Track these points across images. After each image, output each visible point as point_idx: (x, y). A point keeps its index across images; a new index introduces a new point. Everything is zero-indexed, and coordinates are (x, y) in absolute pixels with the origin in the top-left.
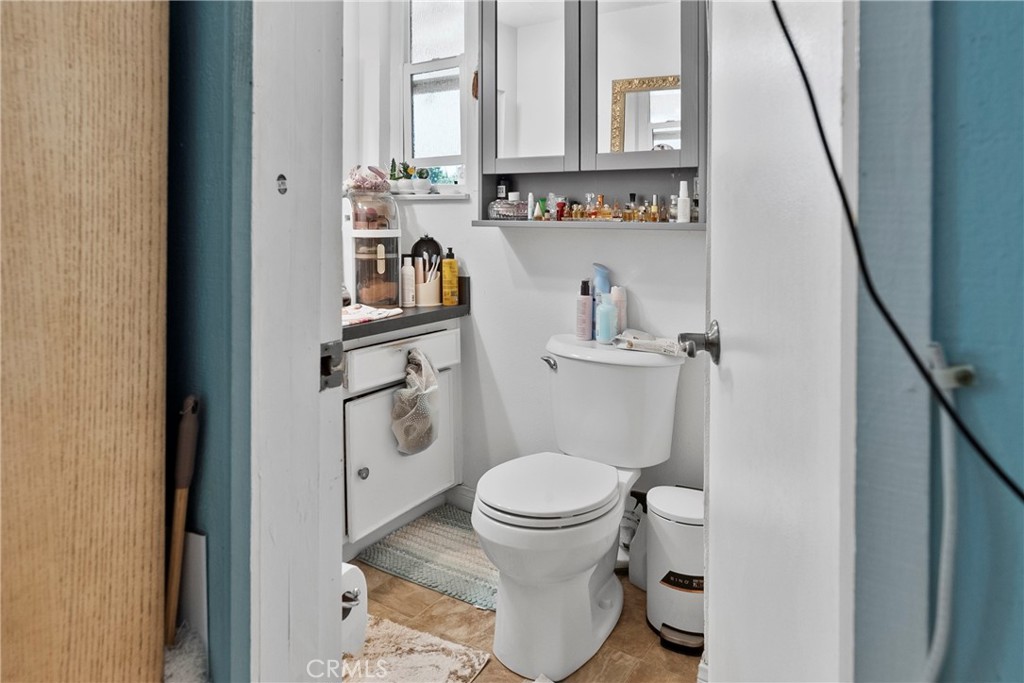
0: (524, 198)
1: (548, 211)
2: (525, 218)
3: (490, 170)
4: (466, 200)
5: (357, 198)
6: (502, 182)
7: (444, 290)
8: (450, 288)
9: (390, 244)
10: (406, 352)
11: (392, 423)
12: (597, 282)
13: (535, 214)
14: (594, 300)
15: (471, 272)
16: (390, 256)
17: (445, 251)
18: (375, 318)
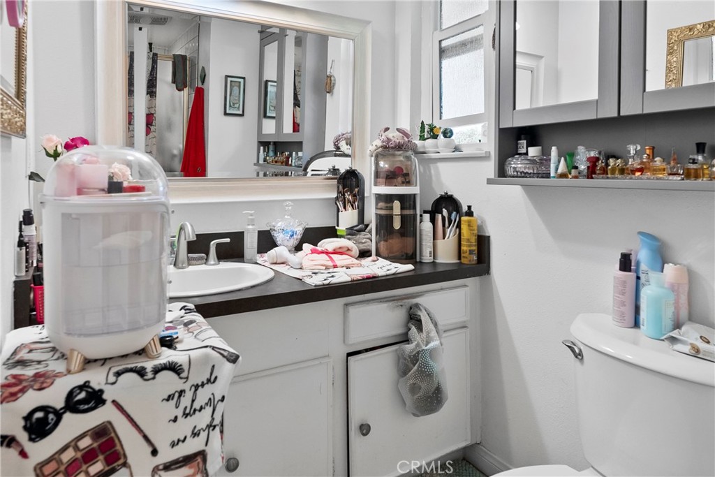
0: (545, 152)
1: (576, 168)
2: (548, 176)
3: (506, 124)
4: (486, 157)
5: (380, 157)
6: (523, 136)
7: (462, 248)
8: (469, 246)
9: (407, 201)
10: (408, 306)
11: (398, 381)
12: (643, 256)
13: (560, 171)
14: (638, 278)
15: (491, 231)
16: (407, 212)
17: (465, 209)
18: (380, 274)
